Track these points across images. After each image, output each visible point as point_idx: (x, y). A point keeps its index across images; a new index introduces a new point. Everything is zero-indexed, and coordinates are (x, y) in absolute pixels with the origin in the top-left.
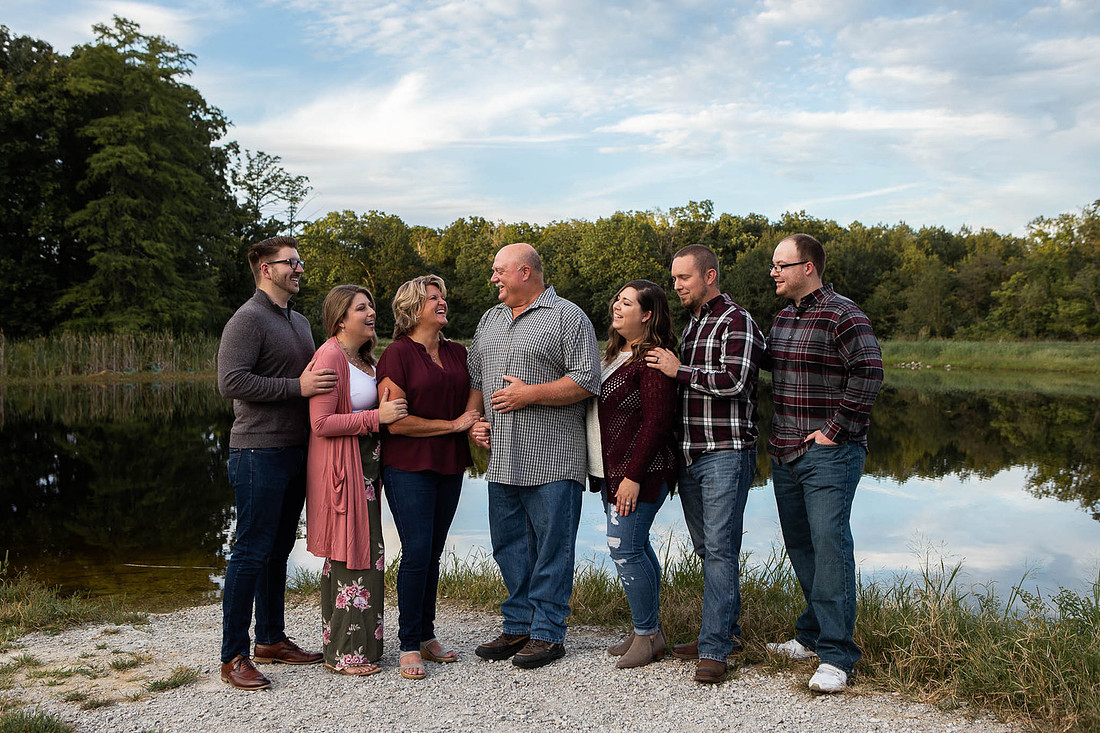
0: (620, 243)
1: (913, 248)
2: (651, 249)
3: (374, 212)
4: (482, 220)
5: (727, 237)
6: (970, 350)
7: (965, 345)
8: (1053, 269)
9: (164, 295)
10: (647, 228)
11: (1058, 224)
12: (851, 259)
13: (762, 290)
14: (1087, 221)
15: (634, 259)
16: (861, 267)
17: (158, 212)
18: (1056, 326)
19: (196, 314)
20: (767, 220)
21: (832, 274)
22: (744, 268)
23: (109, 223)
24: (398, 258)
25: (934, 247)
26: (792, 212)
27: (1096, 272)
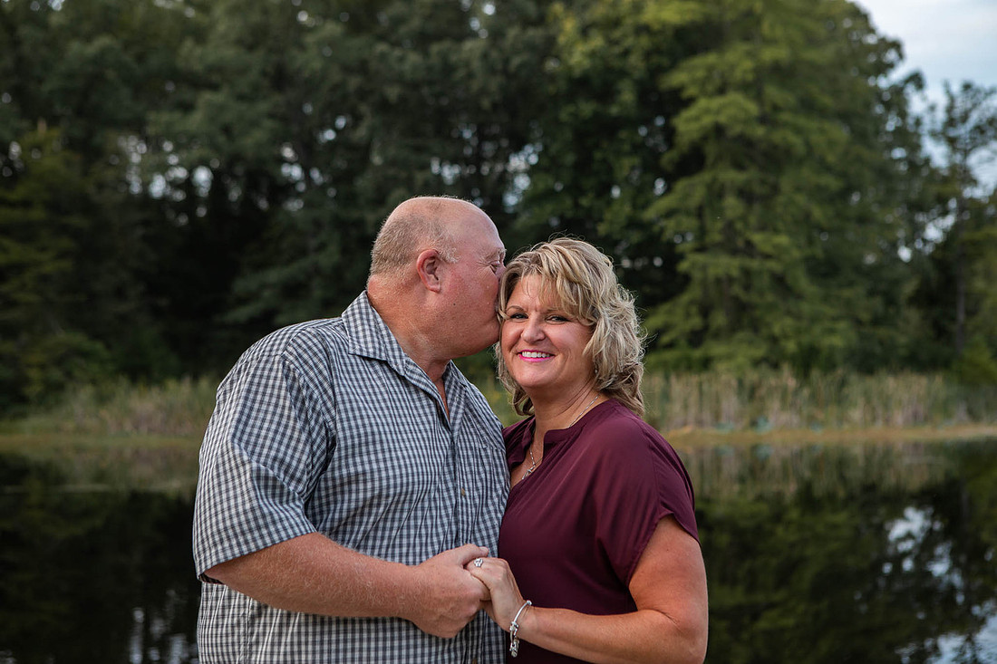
9: (789, 313)
17: (775, 189)
19: (837, 341)
23: (707, 212)
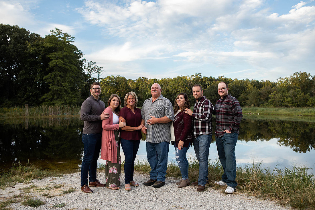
0: (179, 84)
1: (250, 85)
2: (186, 85)
3: (119, 76)
4: (145, 78)
5: (205, 82)
6: (264, 110)
7: (263, 108)
8: (283, 90)
10: (185, 80)
11: (285, 79)
12: (235, 87)
13: (213, 95)
14: (291, 78)
15: (182, 87)
16: (237, 89)
17: (66, 76)
18: (284, 104)
20: (215, 78)
22: (209, 90)
24: (124, 87)
25: (255, 85)
26: (220, 76)
27: (294, 91)
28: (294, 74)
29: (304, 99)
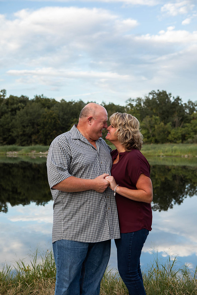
5: (12, 104)
11: (136, 101)
12: (61, 114)
13: (27, 126)
14: (146, 100)
16: (66, 117)
21: (55, 120)
22: (20, 117)
26: (38, 95)
27: (150, 119)
28: (150, 94)
29: (164, 132)
